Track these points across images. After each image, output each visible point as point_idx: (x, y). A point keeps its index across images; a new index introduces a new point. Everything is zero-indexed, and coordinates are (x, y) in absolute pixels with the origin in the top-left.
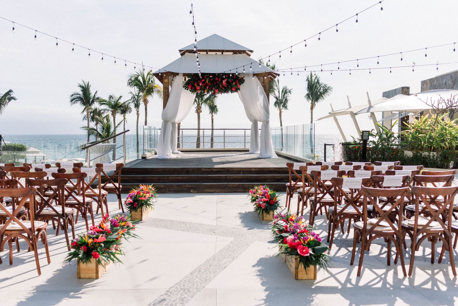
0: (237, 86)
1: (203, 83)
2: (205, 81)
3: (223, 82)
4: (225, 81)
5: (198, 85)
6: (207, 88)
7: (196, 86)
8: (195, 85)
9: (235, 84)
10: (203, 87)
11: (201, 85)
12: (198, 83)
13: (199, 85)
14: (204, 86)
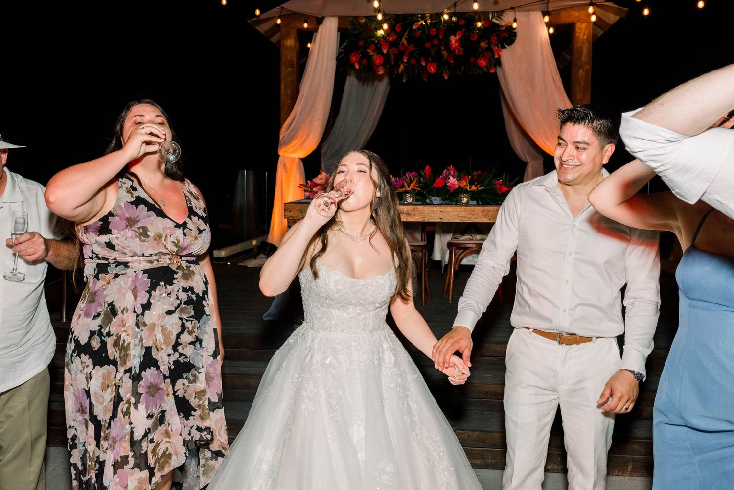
0: (493, 53)
1: (392, 45)
2: (400, 37)
3: (450, 41)
4: (457, 38)
5: (379, 52)
6: (405, 60)
7: (372, 55)
8: (368, 53)
9: (487, 45)
10: (393, 57)
11: (385, 52)
12: (379, 46)
13: (382, 53)
14: (395, 55)
